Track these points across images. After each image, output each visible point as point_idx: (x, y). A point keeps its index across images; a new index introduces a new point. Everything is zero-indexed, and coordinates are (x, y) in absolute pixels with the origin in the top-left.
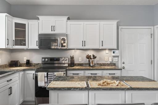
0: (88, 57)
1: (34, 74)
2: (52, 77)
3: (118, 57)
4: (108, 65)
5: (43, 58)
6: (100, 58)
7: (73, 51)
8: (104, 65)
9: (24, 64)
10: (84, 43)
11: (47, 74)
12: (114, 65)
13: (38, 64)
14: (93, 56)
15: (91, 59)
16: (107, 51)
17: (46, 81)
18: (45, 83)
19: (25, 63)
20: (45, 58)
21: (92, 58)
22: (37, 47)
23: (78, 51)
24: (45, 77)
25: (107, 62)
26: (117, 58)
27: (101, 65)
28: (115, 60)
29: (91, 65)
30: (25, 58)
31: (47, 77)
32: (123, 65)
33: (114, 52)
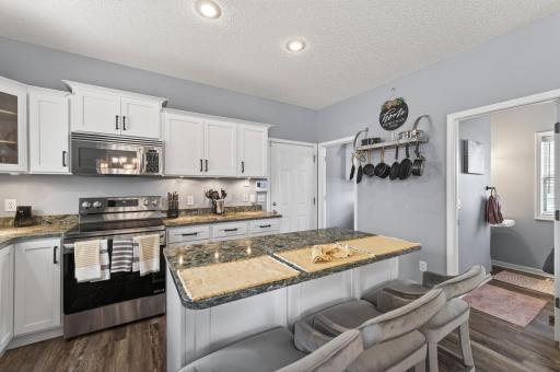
0: (211, 195)
1: (56, 248)
2: (126, 249)
3: (265, 193)
4: (250, 209)
5: (82, 200)
6: (233, 197)
7: (174, 181)
8: (242, 209)
9: (8, 219)
10: (204, 165)
11: (110, 244)
12: (260, 208)
13: (65, 216)
14: (223, 192)
15: (218, 198)
16: (247, 183)
17: (107, 262)
18: (103, 268)
19: (14, 215)
20: (91, 200)
21: (220, 195)
22: (66, 171)
23: (186, 181)
24: (101, 252)
25: (246, 205)
26: (263, 196)
27: (236, 210)
28: (261, 198)
29: (219, 211)
30: (7, 201)
31: (110, 250)
32: (274, 208)
33: (259, 185)
